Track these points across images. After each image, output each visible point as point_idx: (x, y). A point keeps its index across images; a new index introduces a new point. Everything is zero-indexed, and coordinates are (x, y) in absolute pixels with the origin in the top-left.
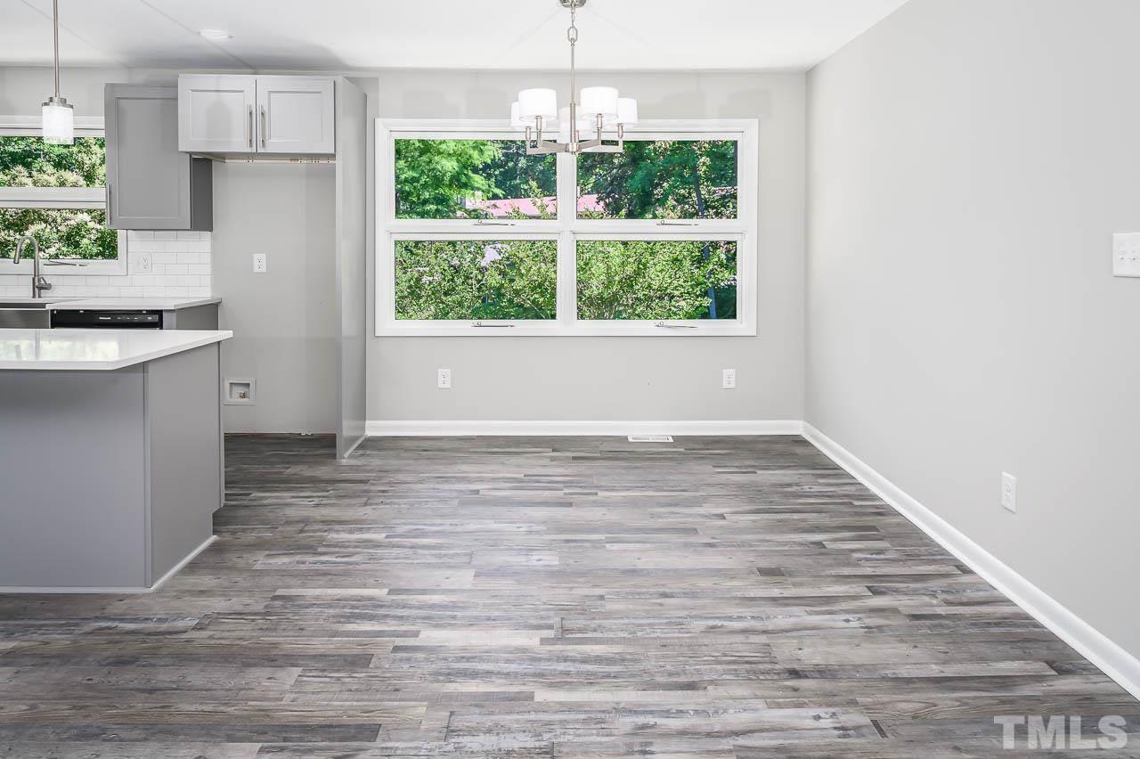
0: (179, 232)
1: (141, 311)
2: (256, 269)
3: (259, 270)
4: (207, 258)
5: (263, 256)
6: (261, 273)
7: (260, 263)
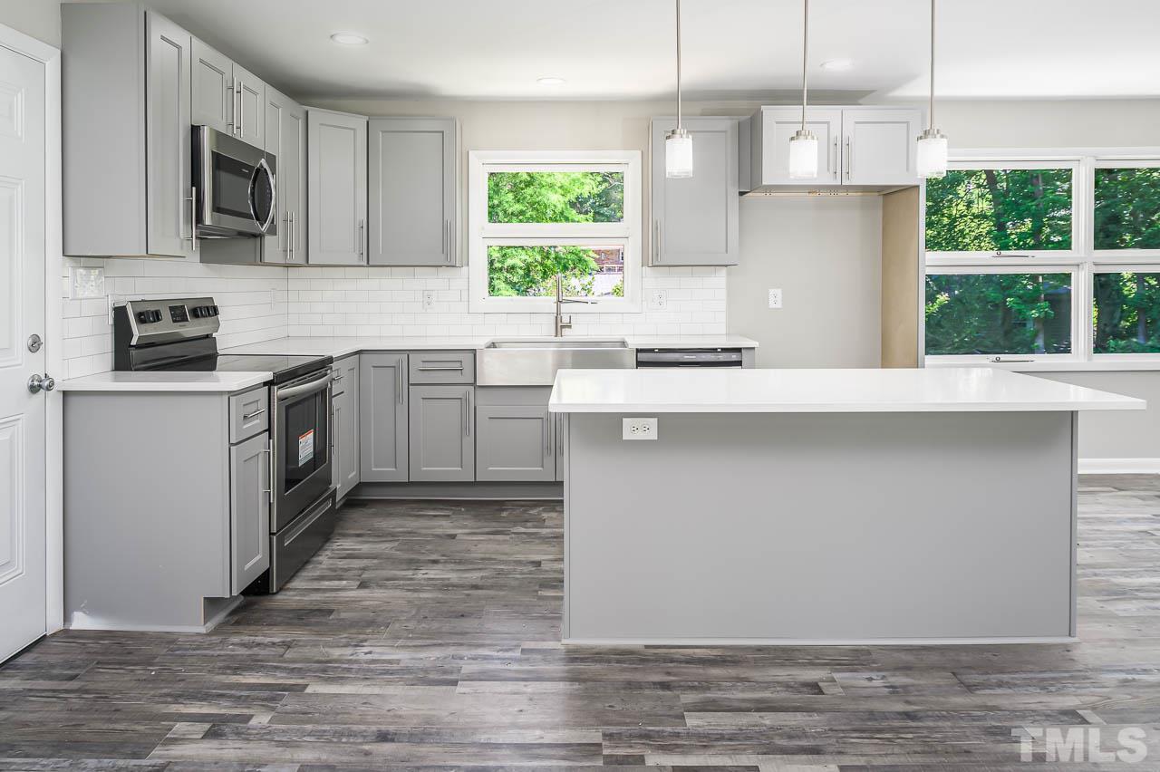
0: (694, 268)
3: (774, 306)
4: (723, 294)
5: (779, 292)
6: (779, 309)
7: (775, 298)
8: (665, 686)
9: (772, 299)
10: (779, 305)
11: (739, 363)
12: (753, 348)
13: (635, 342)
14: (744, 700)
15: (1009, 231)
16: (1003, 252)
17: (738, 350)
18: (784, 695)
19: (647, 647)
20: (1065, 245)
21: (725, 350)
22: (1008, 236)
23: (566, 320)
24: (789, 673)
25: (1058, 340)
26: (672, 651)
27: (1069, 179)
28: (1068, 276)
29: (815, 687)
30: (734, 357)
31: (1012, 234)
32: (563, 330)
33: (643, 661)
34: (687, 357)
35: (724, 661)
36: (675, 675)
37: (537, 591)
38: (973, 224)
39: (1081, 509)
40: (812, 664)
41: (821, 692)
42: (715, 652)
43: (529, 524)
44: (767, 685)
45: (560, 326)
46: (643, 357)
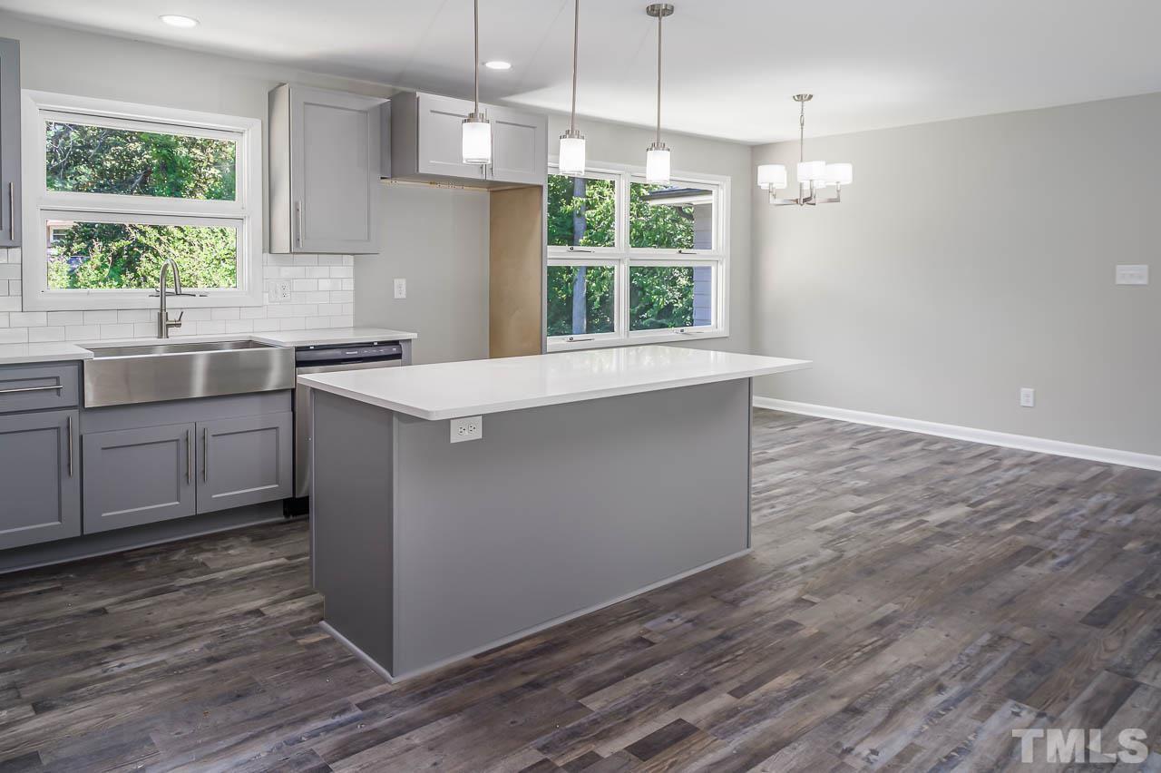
1: (373, 343)
2: (397, 296)
3: (400, 297)
5: (403, 282)
6: (404, 299)
7: (400, 288)
8: (534, 685)
9: (404, 288)
10: (404, 296)
11: (398, 356)
12: (410, 340)
13: (290, 339)
14: (609, 672)
16: (575, 248)
17: (396, 343)
18: (629, 656)
19: (476, 657)
21: (382, 344)
23: (173, 317)
24: (615, 635)
26: (503, 652)
28: (613, 268)
29: (641, 641)
30: (394, 350)
32: (169, 329)
33: (489, 671)
34: (350, 353)
35: (556, 645)
36: (531, 673)
37: (294, 642)
40: (618, 625)
41: (652, 644)
42: (538, 641)
43: (190, 573)
44: (611, 652)
45: (163, 325)
46: (304, 356)
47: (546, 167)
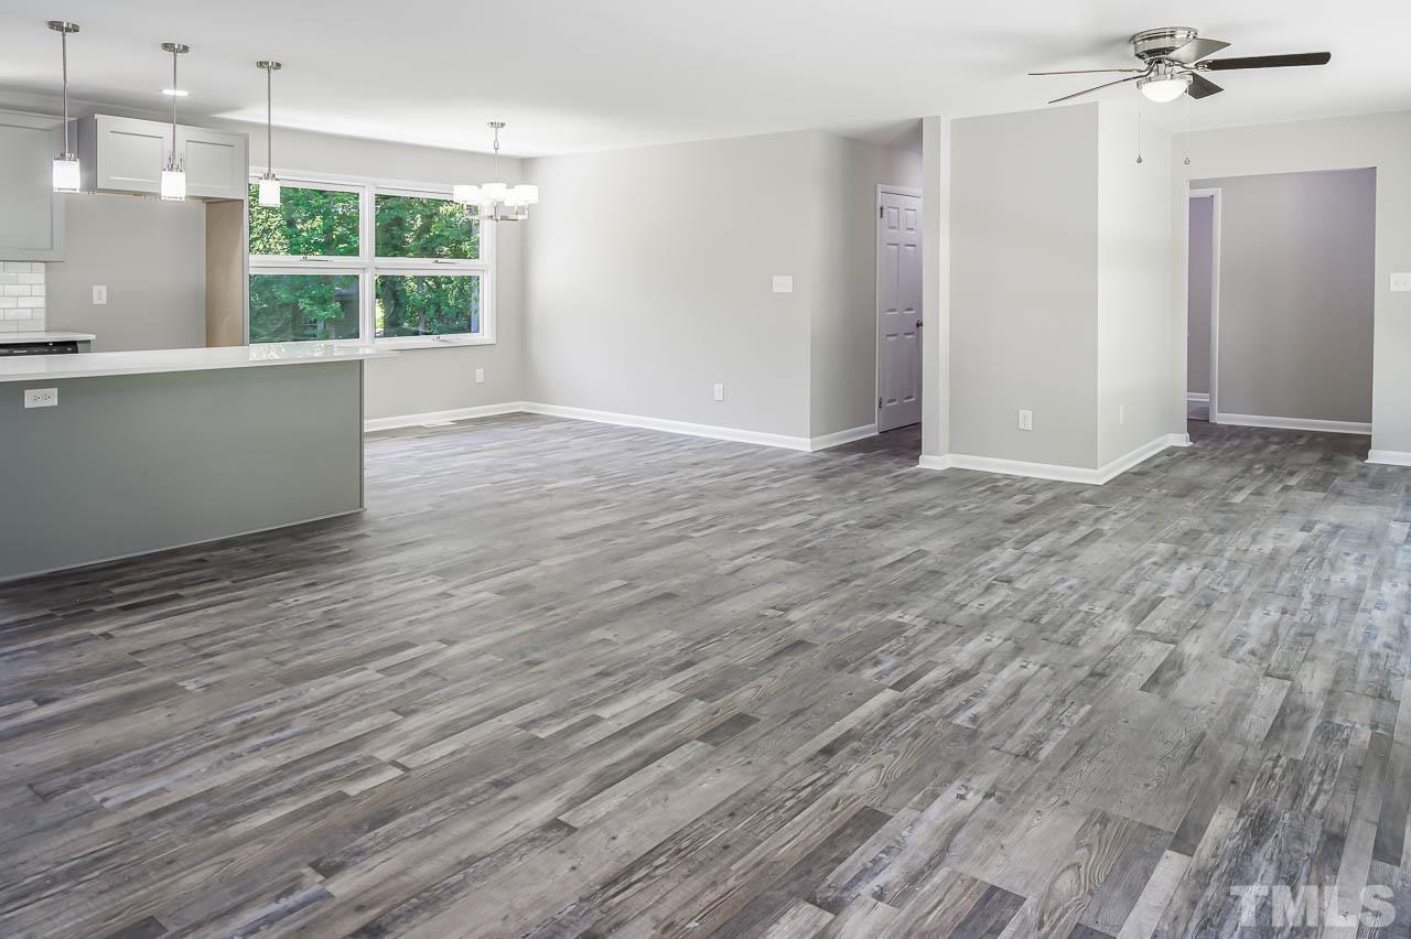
2: (96, 301)
3: (100, 302)
4: (42, 291)
5: (103, 289)
6: (104, 305)
7: (100, 294)
9: (104, 294)
10: (104, 301)
12: (88, 341)
15: (299, 227)
16: (309, 257)
17: (73, 343)
20: (354, 252)
21: (57, 344)
22: (298, 234)
25: (347, 326)
27: (357, 199)
28: (357, 277)
30: (69, 349)
31: (302, 230)
38: (260, 216)
39: (366, 451)
47: (247, 177)
